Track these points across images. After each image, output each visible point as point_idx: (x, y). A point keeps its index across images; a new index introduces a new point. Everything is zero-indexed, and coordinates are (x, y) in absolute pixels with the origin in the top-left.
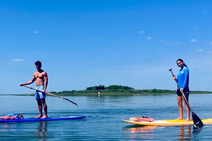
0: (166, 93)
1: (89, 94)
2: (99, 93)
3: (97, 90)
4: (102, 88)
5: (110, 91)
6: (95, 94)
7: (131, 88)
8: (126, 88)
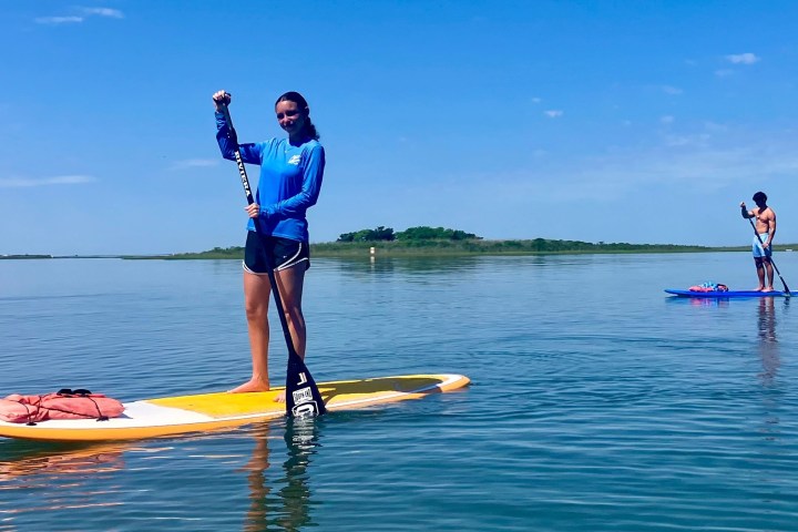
0: (572, 251)
1: (345, 253)
2: (372, 252)
3: (369, 242)
4: (385, 235)
5: (409, 245)
6: (363, 253)
7: (472, 236)
8: (457, 236)
